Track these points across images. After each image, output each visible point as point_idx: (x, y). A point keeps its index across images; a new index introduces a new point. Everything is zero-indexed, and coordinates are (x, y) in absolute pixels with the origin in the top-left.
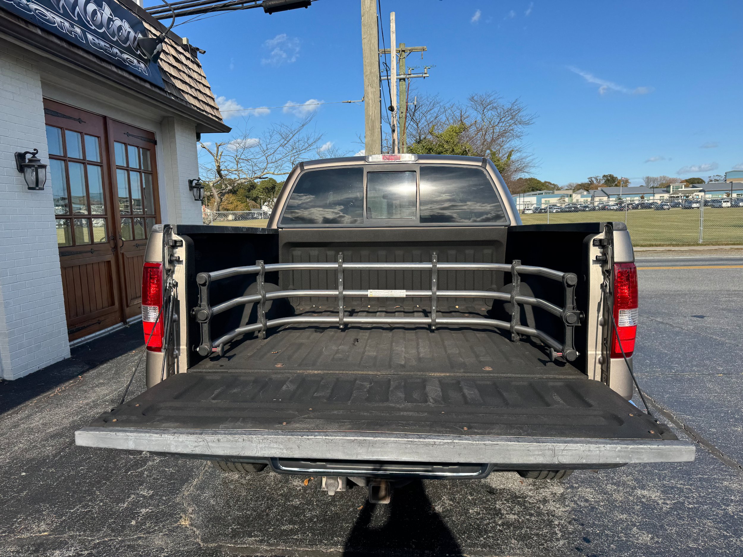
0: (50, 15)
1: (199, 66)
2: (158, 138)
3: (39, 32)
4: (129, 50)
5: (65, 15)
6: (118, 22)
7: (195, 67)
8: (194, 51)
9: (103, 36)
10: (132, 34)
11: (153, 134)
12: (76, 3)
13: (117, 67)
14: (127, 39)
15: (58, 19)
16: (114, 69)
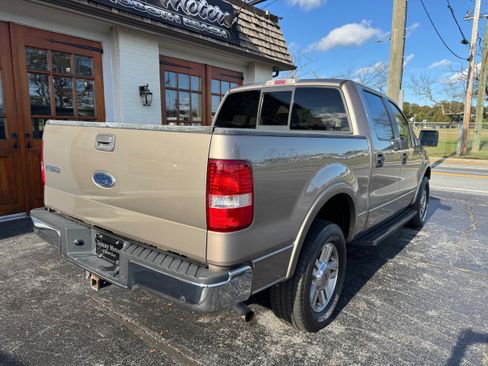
0: (157, 11)
1: (278, 28)
2: (245, 76)
3: (149, 22)
4: (216, 24)
5: (170, 9)
6: (210, 8)
7: (275, 29)
8: (274, 19)
9: (197, 18)
10: (221, 13)
11: (241, 74)
12: (179, 1)
13: (203, 35)
14: (216, 17)
15: (163, 12)
16: (201, 37)
